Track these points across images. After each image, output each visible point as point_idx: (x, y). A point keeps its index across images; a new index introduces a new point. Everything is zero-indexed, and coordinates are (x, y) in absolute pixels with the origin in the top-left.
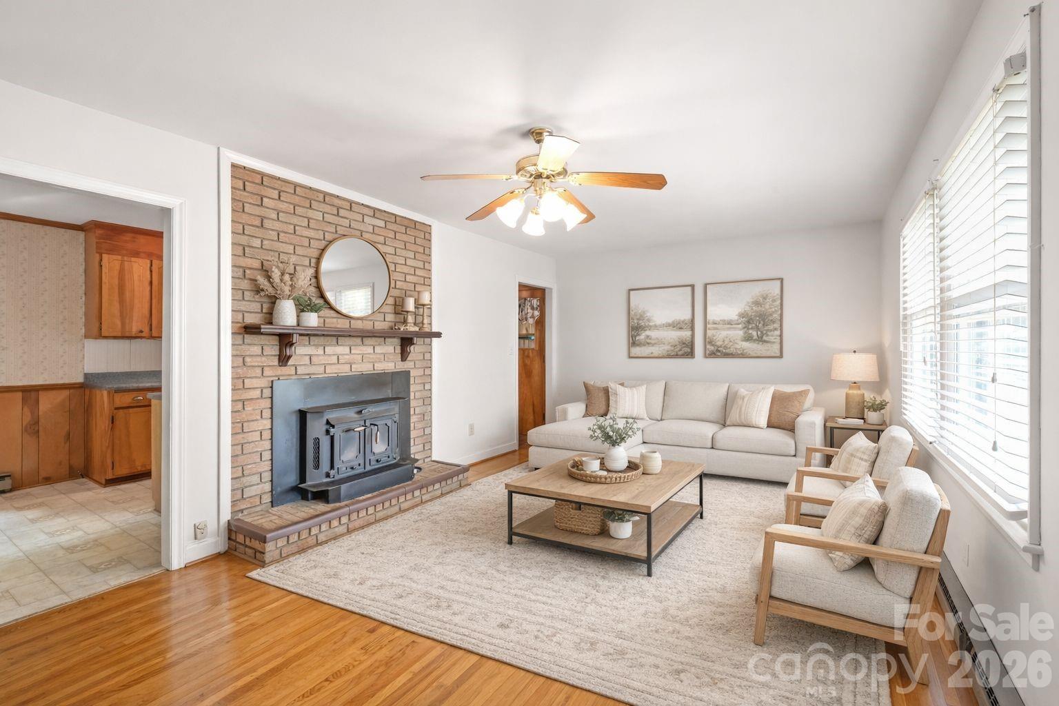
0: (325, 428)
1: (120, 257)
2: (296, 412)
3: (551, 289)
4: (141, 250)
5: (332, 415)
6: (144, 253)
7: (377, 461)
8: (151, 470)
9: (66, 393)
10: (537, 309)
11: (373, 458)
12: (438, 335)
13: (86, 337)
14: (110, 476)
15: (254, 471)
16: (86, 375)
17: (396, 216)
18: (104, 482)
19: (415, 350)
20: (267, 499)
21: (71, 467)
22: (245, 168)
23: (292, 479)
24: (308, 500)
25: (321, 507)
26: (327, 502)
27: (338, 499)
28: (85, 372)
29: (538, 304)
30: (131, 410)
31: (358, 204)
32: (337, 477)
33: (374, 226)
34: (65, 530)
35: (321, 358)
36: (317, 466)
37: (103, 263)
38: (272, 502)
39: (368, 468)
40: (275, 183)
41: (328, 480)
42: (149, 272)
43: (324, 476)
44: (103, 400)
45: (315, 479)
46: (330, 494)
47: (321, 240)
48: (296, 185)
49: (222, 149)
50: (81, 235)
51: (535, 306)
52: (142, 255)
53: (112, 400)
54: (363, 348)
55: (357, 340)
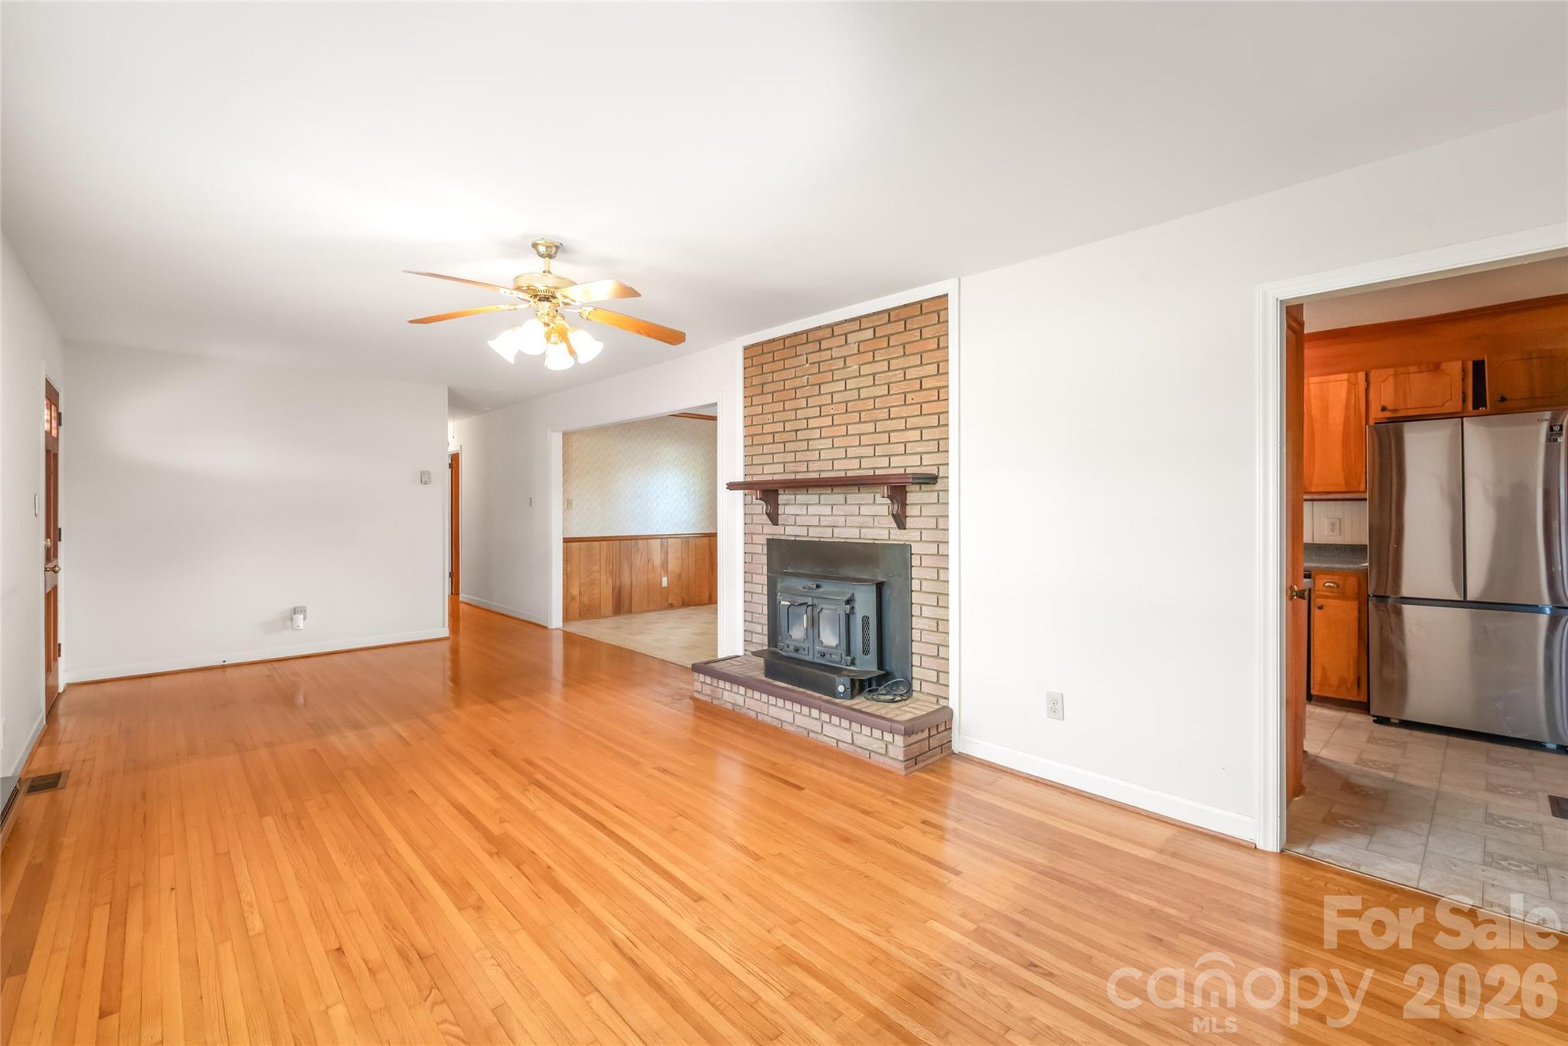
17: (889, 312)
19: (910, 507)
32: (785, 653)
33: (859, 342)
35: (804, 518)
40: (770, 347)
47: (804, 386)
48: (785, 338)
54: (846, 507)
55: (840, 498)
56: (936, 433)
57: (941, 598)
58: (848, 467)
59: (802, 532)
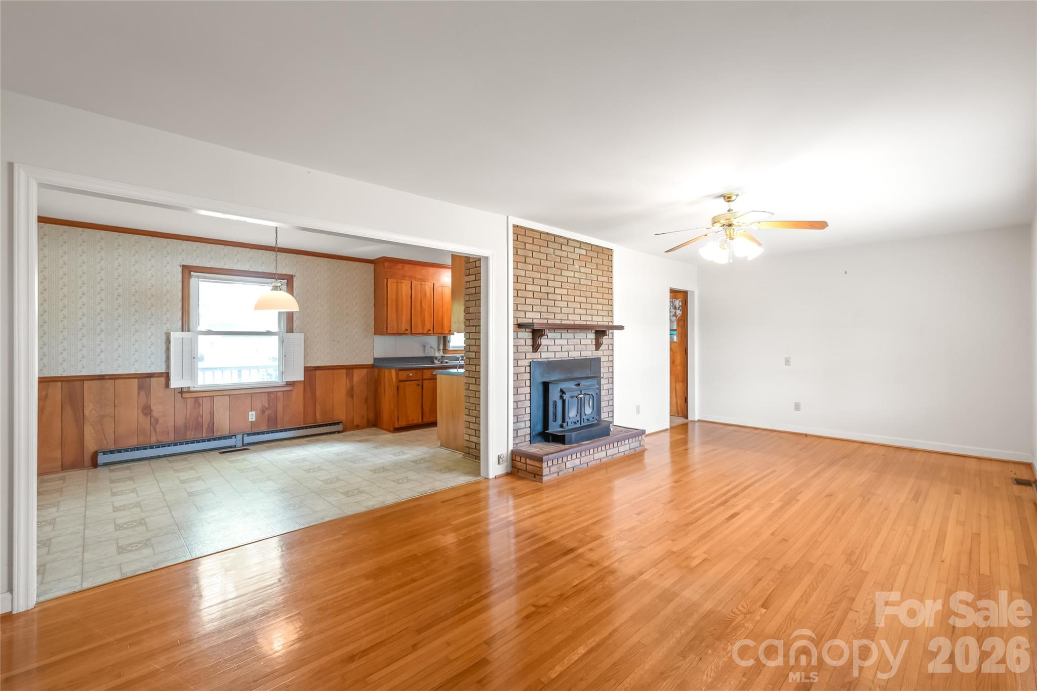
0: (559, 394)
1: (395, 280)
2: (540, 383)
3: (693, 292)
4: (407, 274)
5: (564, 386)
6: (408, 276)
7: (588, 420)
8: (437, 421)
9: (365, 371)
10: (679, 308)
11: (585, 417)
12: (621, 328)
13: (375, 334)
14: (397, 426)
15: (522, 420)
16: (375, 359)
17: (592, 245)
18: (392, 429)
19: (605, 340)
20: (528, 438)
21: (368, 420)
22: (518, 226)
23: (539, 428)
24: (549, 442)
25: (561, 446)
26: (564, 443)
27: (570, 443)
28: (375, 357)
29: (681, 304)
30: (407, 383)
31: (572, 240)
32: (567, 428)
33: (580, 255)
34: (399, 453)
35: (553, 347)
36: (555, 420)
37: (388, 285)
38: (530, 441)
39: (583, 424)
40: (531, 233)
41: (561, 429)
42: (410, 289)
43: (559, 426)
44: (391, 376)
45: (554, 428)
46: (566, 437)
47: (552, 268)
48: (541, 233)
49: (510, 217)
50: (372, 266)
51: (677, 306)
52: (407, 278)
53: (397, 375)
54: (575, 340)
55: (571, 335)
56: (609, 308)
57: (611, 380)
58: (575, 319)
59: (551, 355)
